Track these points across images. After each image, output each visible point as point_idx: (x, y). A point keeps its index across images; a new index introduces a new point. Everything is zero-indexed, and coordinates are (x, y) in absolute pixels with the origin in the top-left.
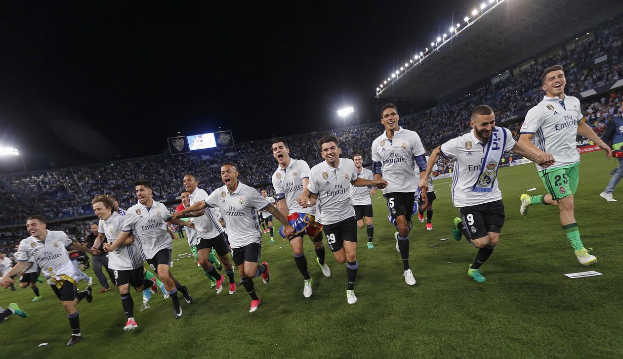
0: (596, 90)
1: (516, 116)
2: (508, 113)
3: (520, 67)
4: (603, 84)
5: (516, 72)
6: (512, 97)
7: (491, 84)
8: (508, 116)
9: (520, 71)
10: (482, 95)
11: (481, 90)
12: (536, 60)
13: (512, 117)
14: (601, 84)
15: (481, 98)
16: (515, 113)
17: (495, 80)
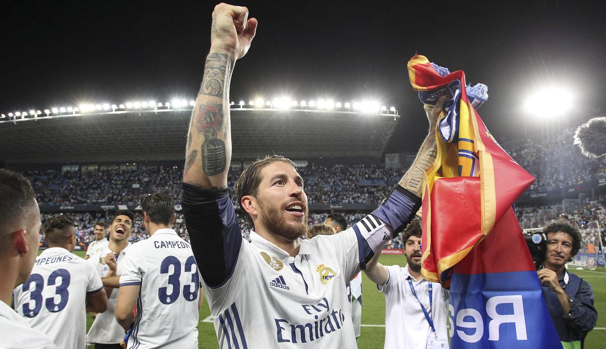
0: (128, 207)
1: (73, 208)
2: (67, 202)
3: (87, 166)
4: (132, 204)
5: (84, 169)
6: (74, 189)
7: (61, 170)
8: (66, 205)
9: (87, 169)
10: (51, 177)
11: (51, 173)
12: (99, 167)
13: (69, 208)
14: (131, 204)
15: (49, 180)
16: (72, 205)
17: (65, 169)
